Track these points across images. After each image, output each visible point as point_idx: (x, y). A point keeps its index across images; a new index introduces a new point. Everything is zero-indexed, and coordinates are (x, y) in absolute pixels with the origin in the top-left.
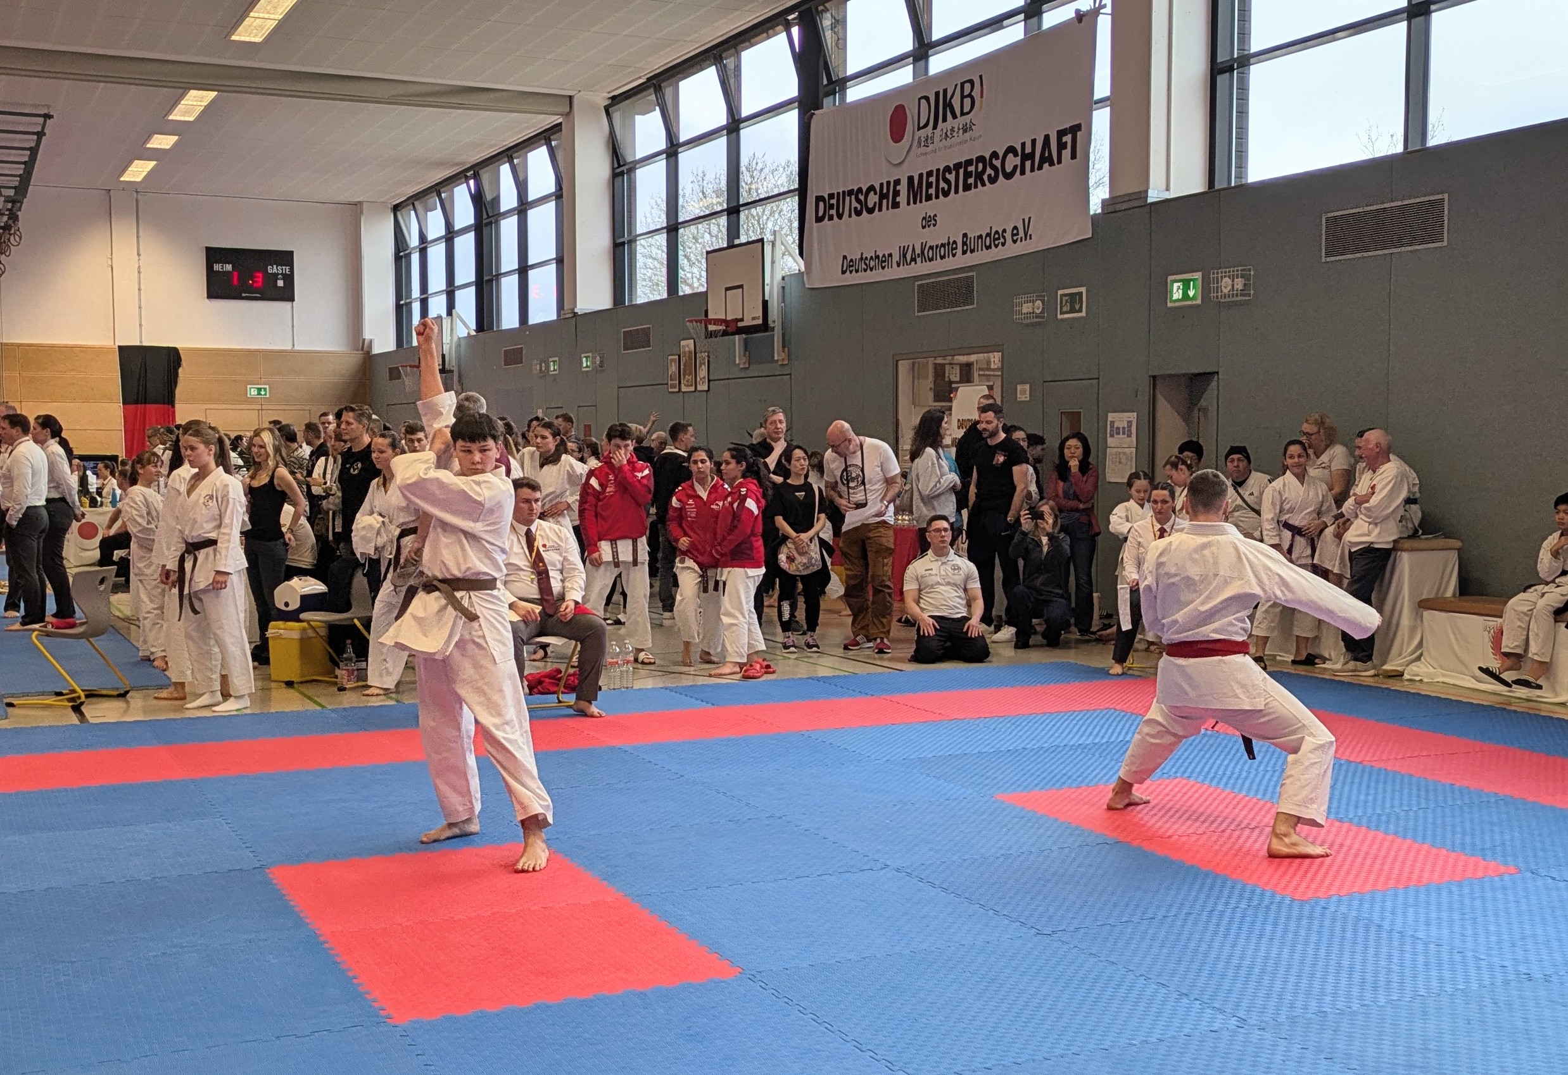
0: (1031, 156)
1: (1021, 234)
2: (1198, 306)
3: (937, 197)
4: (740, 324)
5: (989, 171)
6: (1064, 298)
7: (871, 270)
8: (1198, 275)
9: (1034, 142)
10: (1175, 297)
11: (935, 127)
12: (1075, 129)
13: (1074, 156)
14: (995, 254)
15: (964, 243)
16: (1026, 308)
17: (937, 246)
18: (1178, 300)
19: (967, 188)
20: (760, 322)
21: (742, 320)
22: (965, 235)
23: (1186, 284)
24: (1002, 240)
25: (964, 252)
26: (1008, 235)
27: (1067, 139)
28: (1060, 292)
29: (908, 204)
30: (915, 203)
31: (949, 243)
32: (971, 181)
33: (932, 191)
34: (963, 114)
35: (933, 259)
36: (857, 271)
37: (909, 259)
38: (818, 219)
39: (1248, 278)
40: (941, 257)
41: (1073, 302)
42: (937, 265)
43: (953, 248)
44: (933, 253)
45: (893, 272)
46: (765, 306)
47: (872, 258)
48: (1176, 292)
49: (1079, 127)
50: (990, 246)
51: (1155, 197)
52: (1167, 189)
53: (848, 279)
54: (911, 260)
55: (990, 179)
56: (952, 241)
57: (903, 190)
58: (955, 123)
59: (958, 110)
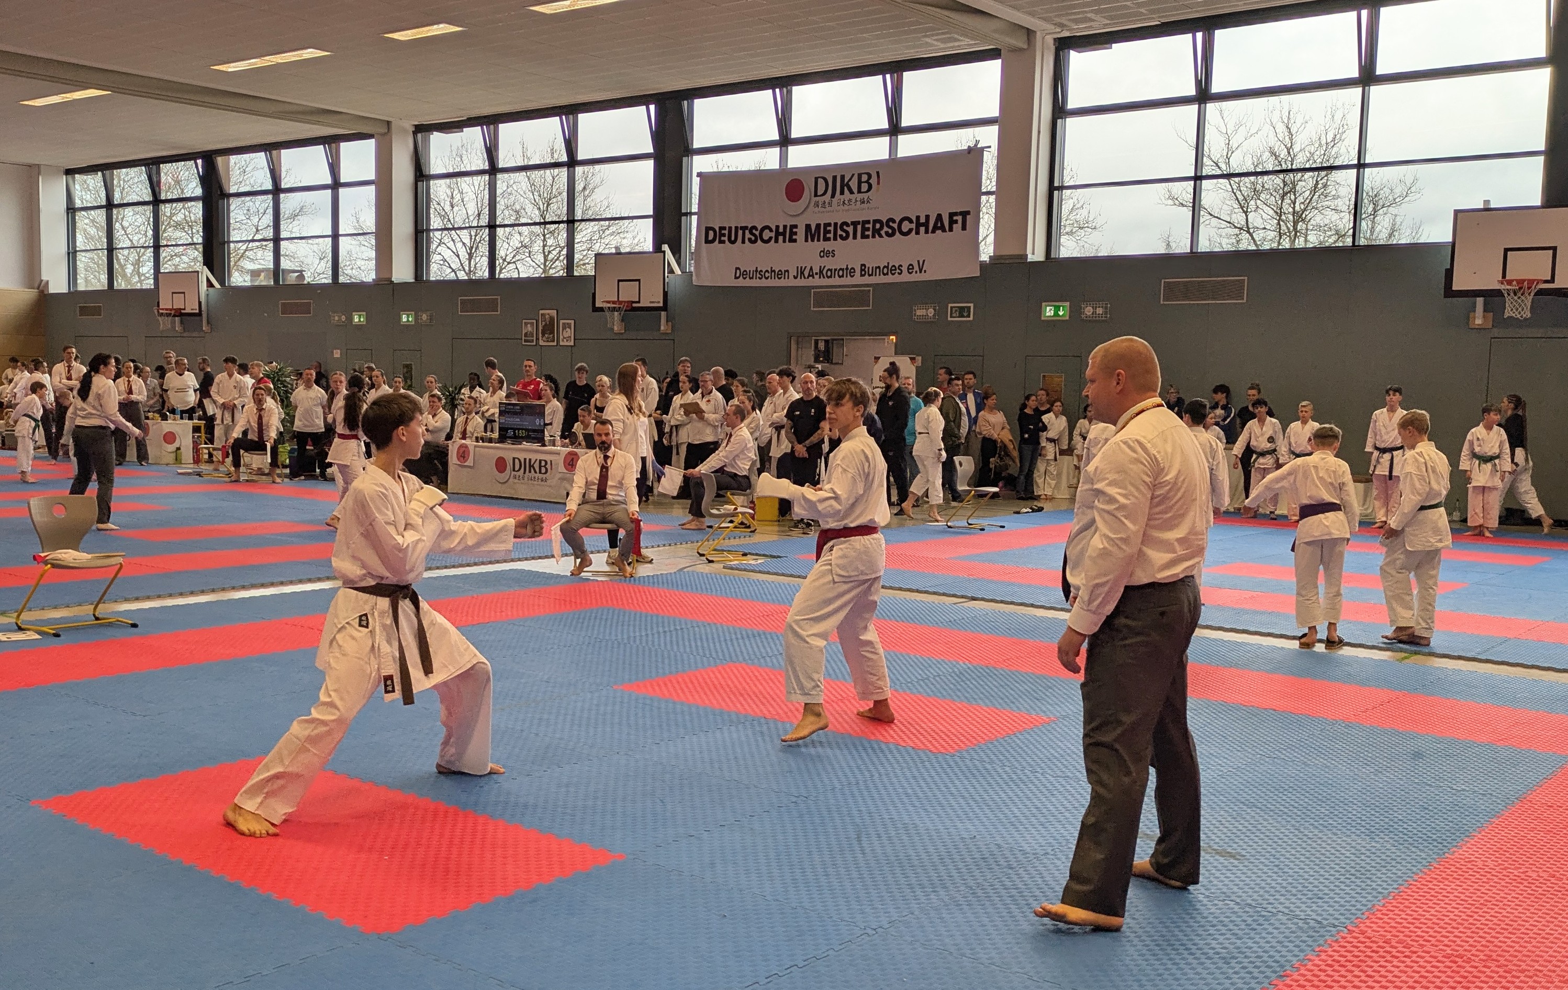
0: (926, 224)
1: (916, 268)
2: (1067, 321)
3: (835, 239)
4: (634, 305)
5: (886, 229)
6: (955, 309)
7: (767, 278)
8: (1067, 304)
9: (927, 217)
10: (1048, 314)
11: (833, 196)
12: (965, 214)
13: (964, 228)
14: (890, 279)
15: (862, 270)
16: (919, 312)
17: (835, 270)
18: (1050, 317)
19: (864, 236)
20: (661, 305)
21: (639, 302)
22: (862, 265)
23: (1057, 308)
24: (898, 271)
25: (862, 275)
26: (904, 269)
27: (959, 218)
28: (950, 305)
29: (806, 240)
30: (813, 240)
31: (847, 269)
32: (870, 233)
33: (831, 235)
35: (831, 277)
36: (750, 278)
37: (806, 275)
38: (707, 241)
39: (1106, 308)
40: (840, 277)
41: (962, 311)
42: (836, 281)
43: (851, 272)
44: (832, 273)
45: (791, 282)
46: (665, 294)
47: (767, 271)
48: (1049, 312)
49: (968, 213)
50: (887, 274)
51: (1031, 258)
52: (1033, 254)
53: (741, 282)
54: (809, 276)
55: (887, 233)
56: (850, 267)
57: (801, 231)
58: (852, 196)
59: (855, 190)
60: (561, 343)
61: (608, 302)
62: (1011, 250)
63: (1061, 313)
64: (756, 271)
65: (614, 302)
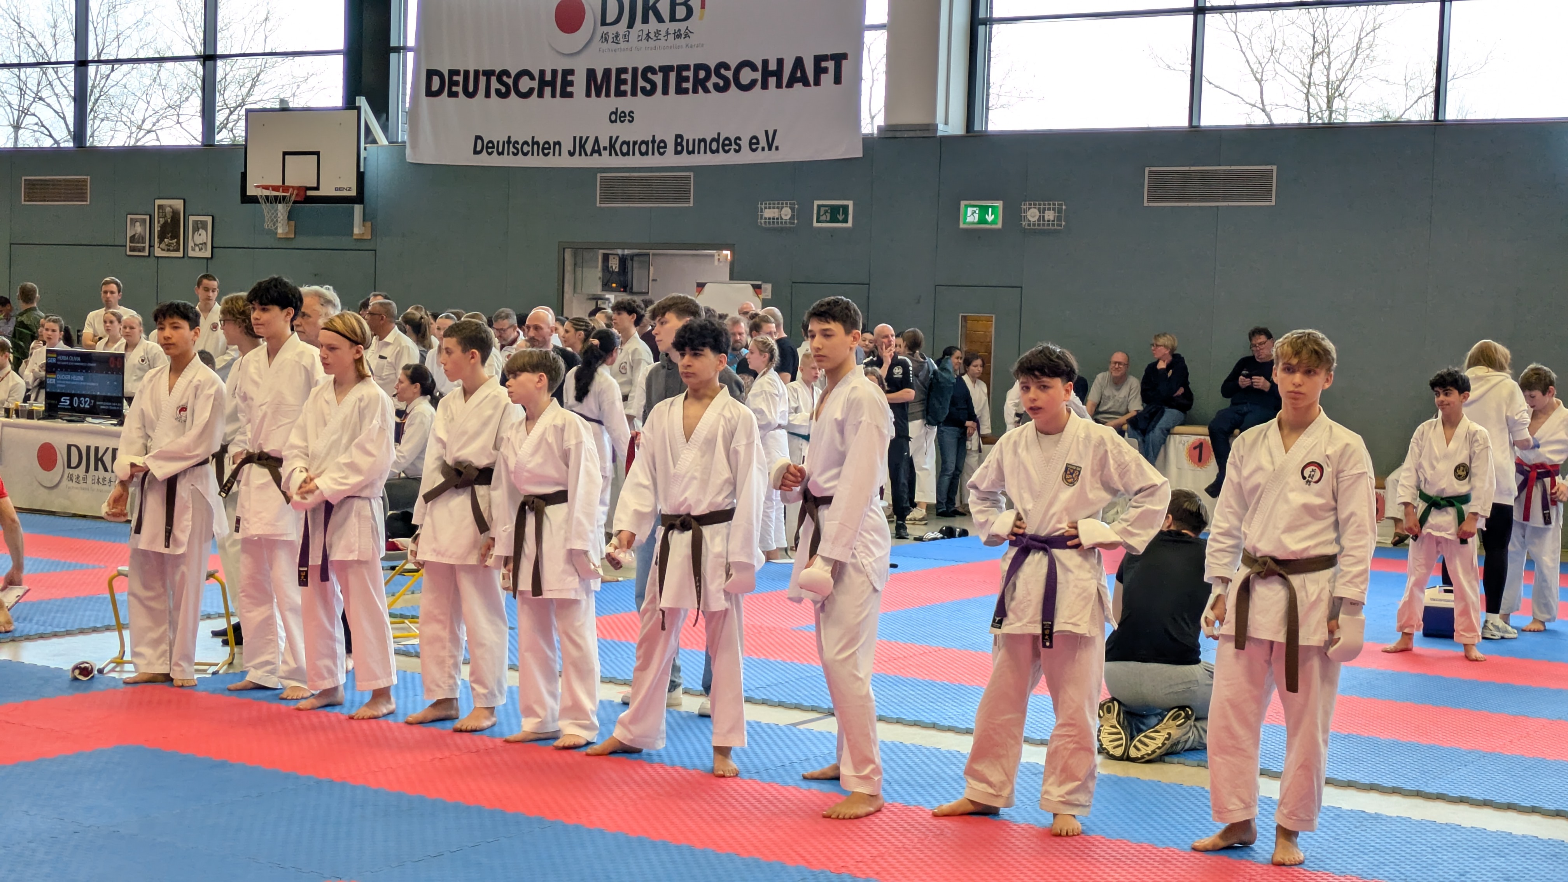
0: (778, 73)
1: (763, 143)
2: (999, 230)
3: (634, 94)
4: (310, 193)
5: (714, 79)
6: (822, 210)
7: (525, 154)
8: (999, 204)
9: (780, 62)
10: (969, 219)
11: (631, 25)
12: (839, 58)
13: (838, 80)
14: (721, 159)
15: (677, 144)
16: (769, 213)
17: (635, 143)
18: (973, 223)
19: (680, 91)
20: (353, 193)
21: (317, 188)
22: (678, 136)
23: (984, 210)
24: (734, 146)
25: (677, 153)
26: (745, 143)
27: (830, 65)
28: (817, 203)
29: (588, 95)
30: (598, 95)
31: (653, 141)
32: (689, 85)
33: (627, 88)
34: (673, 18)
35: (628, 154)
36: (499, 154)
37: (589, 150)
38: (430, 93)
39: (1060, 211)
40: (642, 154)
41: (836, 213)
42: (635, 161)
43: (660, 147)
44: (628, 148)
45: (563, 161)
46: (361, 177)
47: (526, 143)
48: (970, 216)
49: (844, 56)
50: (717, 151)
51: (942, 130)
52: (946, 123)
53: (484, 160)
54: (593, 151)
55: (717, 87)
56: (658, 140)
57: (579, 81)
58: (662, 27)
59: (666, 15)
60: (191, 254)
61: (266, 188)
62: (911, 117)
63: (990, 218)
64: (509, 142)
65: (275, 188)
